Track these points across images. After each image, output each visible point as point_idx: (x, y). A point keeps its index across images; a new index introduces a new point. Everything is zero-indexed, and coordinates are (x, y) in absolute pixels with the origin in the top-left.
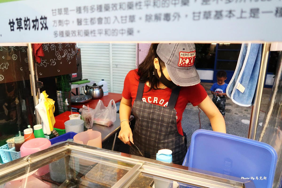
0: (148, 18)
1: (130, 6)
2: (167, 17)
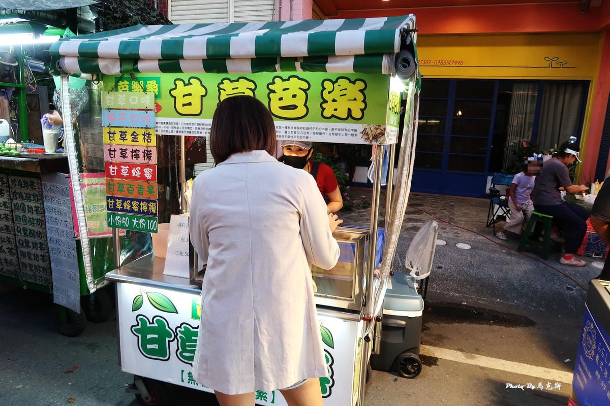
0: (314, 133)
1: (307, 129)
2: (321, 134)
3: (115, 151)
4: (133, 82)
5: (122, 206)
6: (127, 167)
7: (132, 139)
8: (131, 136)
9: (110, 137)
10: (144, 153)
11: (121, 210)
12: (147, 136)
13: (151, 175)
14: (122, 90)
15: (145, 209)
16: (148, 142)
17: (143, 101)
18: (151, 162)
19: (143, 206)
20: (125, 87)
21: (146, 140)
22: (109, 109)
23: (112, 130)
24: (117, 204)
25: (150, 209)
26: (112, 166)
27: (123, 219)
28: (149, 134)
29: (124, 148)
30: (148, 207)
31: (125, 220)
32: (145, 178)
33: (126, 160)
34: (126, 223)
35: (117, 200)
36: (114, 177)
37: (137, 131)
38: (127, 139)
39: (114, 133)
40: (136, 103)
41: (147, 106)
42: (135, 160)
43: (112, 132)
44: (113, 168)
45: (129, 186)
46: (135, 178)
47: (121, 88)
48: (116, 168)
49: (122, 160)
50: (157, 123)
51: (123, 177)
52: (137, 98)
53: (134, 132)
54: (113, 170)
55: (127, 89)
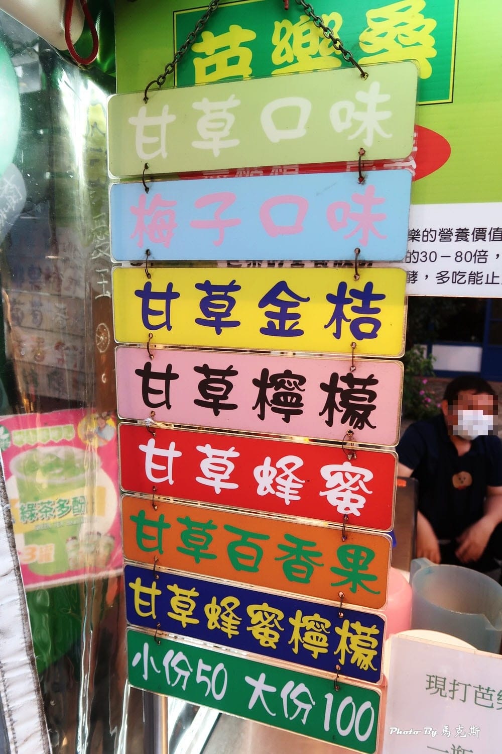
3: (169, 376)
4: (278, 26)
5: (199, 613)
6: (232, 453)
7: (264, 322)
8: (262, 304)
9: (147, 312)
10: (330, 388)
11: (190, 631)
12: (358, 303)
13: (362, 501)
14: (214, 76)
15: (317, 645)
16: (360, 335)
17: (343, 113)
18: (364, 436)
19: (303, 631)
20: (233, 61)
21: (346, 326)
22: (147, 178)
23: (160, 280)
24: (174, 602)
25: (342, 646)
26: (152, 442)
27: (201, 666)
28: (368, 295)
29: (218, 362)
30: (334, 640)
31: (209, 674)
32: (327, 511)
33: (226, 420)
34: (212, 685)
35: (174, 588)
36: (163, 489)
37: (297, 280)
38: (236, 324)
39: (170, 295)
40: (299, 132)
41: (368, 144)
42: (273, 425)
43: (159, 286)
44: (161, 452)
45: (238, 537)
46: (273, 503)
47: (211, 69)
48: (172, 453)
49: (205, 418)
50: (414, 235)
51: (207, 494)
52: (305, 106)
53: (282, 286)
54: (157, 459)
55: (244, 68)
